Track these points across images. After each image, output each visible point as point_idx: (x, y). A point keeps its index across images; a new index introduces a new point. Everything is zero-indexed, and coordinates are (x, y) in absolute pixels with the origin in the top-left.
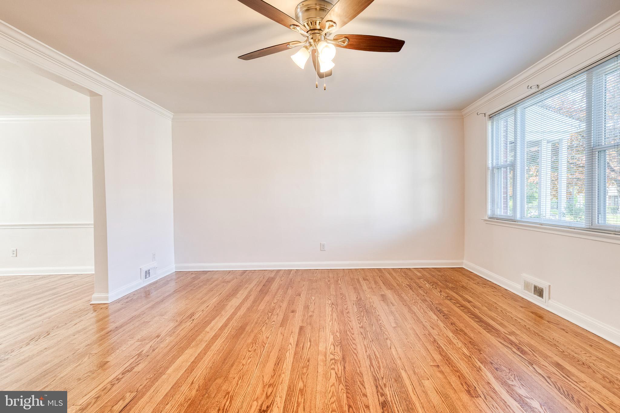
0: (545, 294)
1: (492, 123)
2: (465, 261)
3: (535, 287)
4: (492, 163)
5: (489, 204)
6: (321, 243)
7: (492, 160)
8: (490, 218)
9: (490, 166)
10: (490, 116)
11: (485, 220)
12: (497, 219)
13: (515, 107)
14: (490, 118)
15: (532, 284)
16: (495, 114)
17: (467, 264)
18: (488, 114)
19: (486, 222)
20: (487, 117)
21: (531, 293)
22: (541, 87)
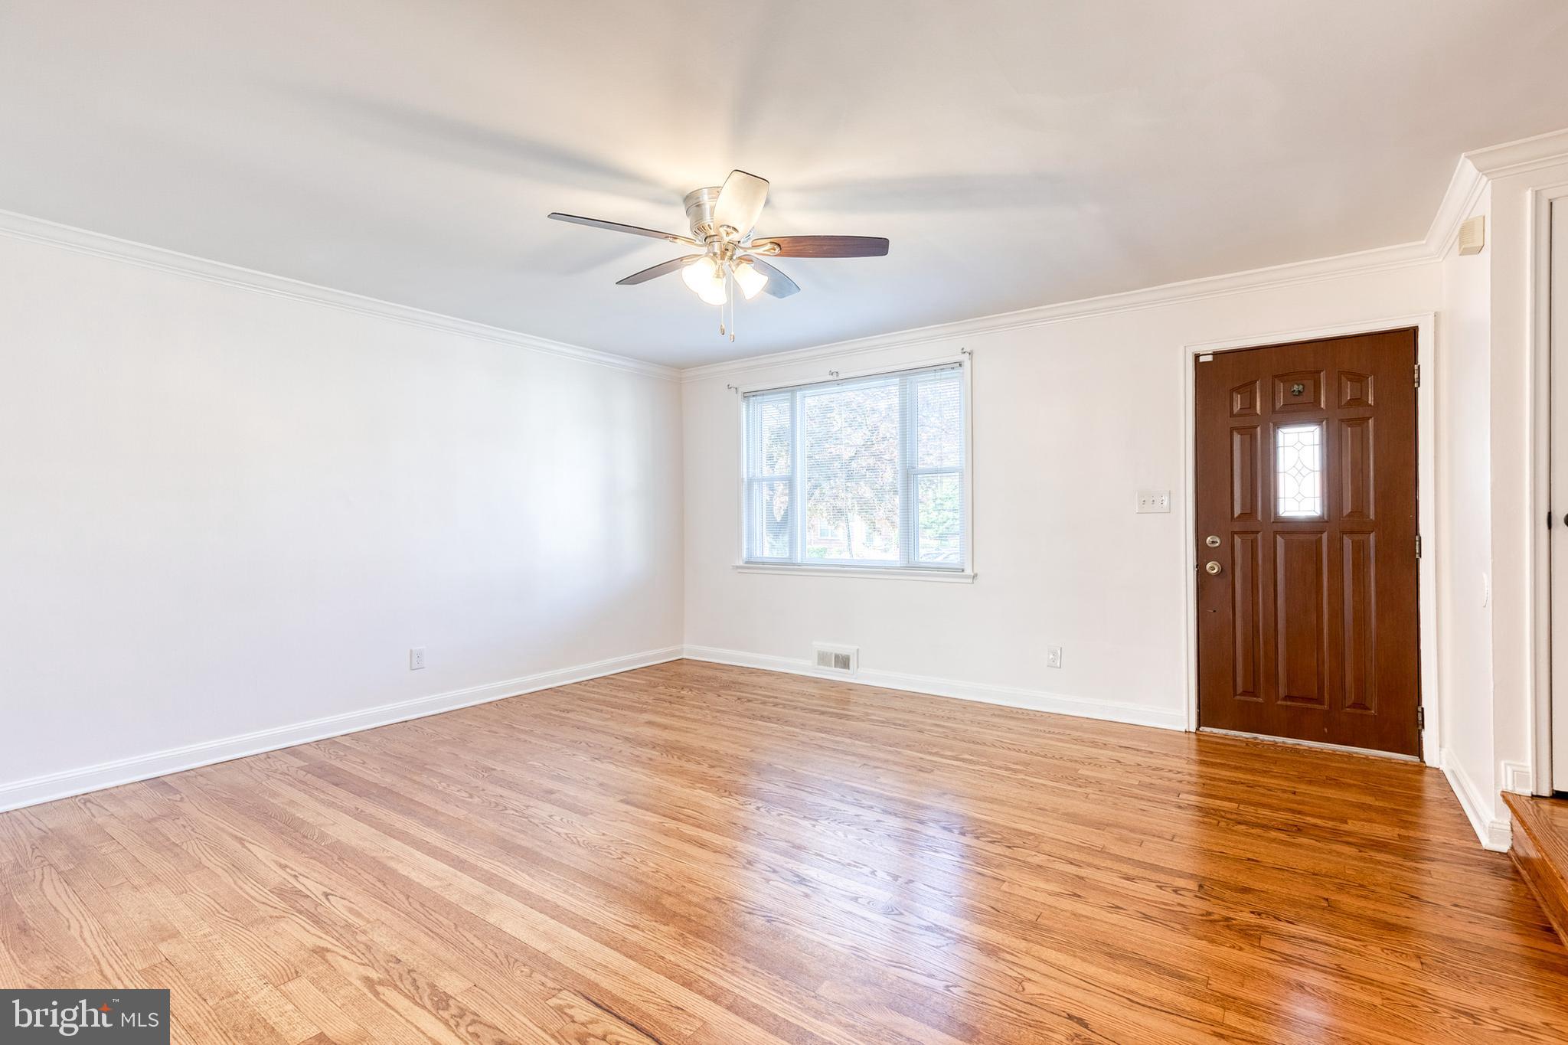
0: (853, 663)
1: (748, 406)
2: (685, 646)
3: (837, 657)
4: (748, 472)
5: (745, 539)
6: (411, 651)
7: (748, 468)
8: (747, 563)
9: (745, 476)
10: (745, 395)
11: (737, 567)
12: (763, 563)
13: (792, 391)
14: (745, 397)
15: (831, 654)
16: (755, 394)
17: (693, 650)
18: (742, 390)
19: (740, 570)
20: (740, 395)
21: (830, 666)
22: (840, 377)
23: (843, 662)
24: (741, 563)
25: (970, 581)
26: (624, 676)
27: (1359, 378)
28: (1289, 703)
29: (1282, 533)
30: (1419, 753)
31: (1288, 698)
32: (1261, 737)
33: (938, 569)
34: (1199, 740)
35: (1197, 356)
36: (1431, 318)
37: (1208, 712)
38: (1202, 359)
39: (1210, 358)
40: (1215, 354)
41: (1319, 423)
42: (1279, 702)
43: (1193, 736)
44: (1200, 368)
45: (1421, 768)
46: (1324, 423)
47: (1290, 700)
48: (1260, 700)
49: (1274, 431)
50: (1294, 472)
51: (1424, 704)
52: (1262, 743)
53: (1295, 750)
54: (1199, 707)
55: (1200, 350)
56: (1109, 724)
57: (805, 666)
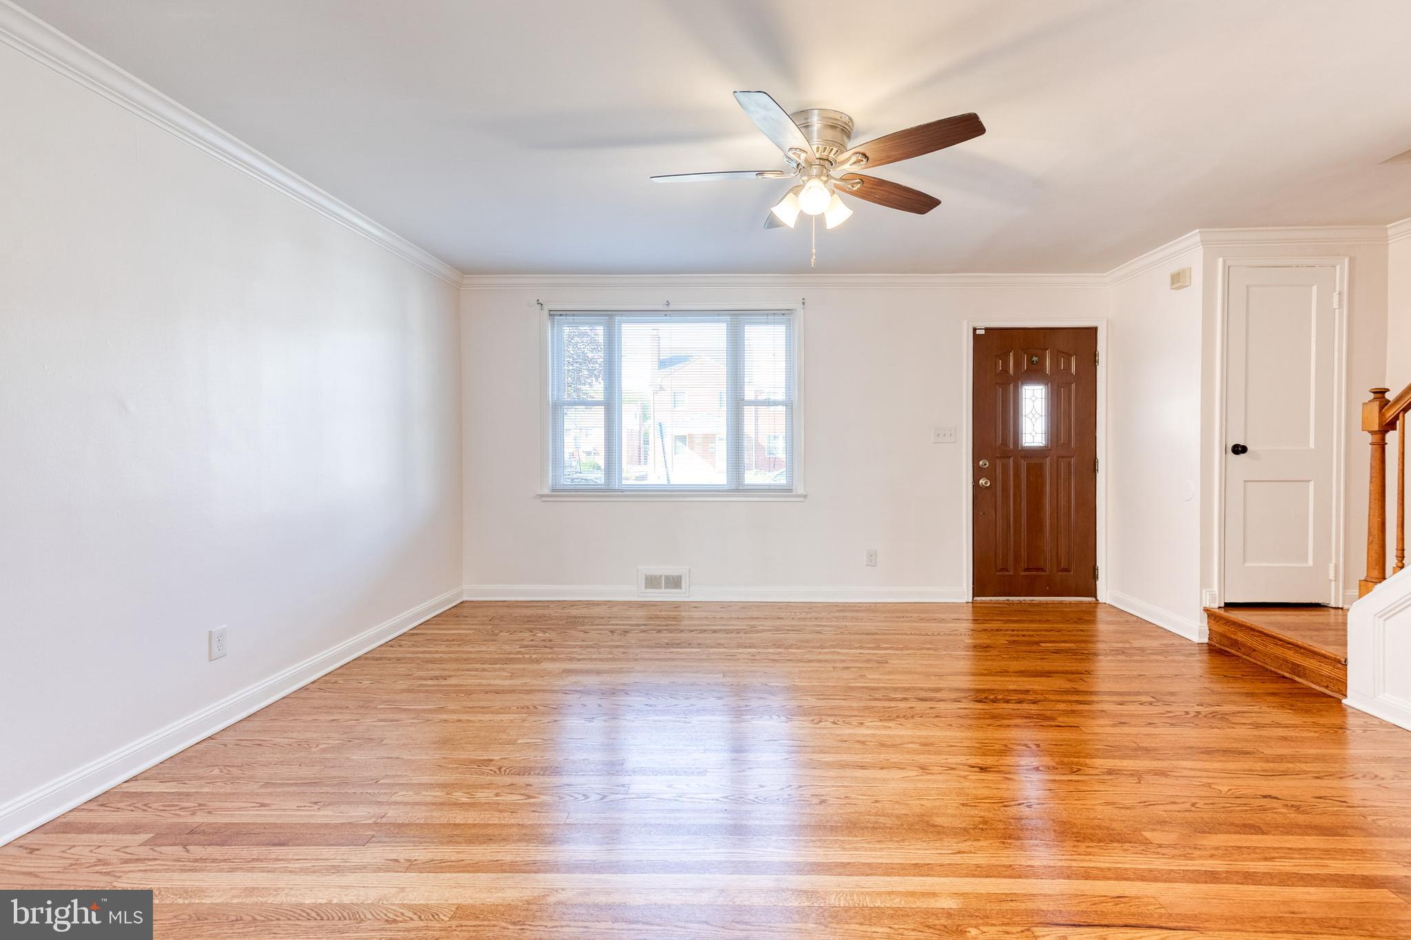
0: (684, 583)
1: (554, 324)
3: (667, 578)
4: (554, 393)
6: (210, 632)
7: (554, 389)
8: (553, 491)
9: (551, 397)
10: (551, 313)
11: (542, 496)
12: (576, 490)
13: (611, 316)
14: (550, 315)
15: (661, 576)
16: (563, 313)
17: (475, 590)
18: (547, 307)
19: (543, 499)
20: (546, 312)
21: (660, 588)
22: (671, 307)
23: (675, 582)
24: (546, 491)
25: (803, 499)
26: (422, 629)
27: (1068, 356)
28: (1028, 573)
29: (1024, 457)
30: (1095, 596)
31: (1028, 569)
32: (1011, 598)
33: (770, 490)
34: (973, 607)
35: (975, 330)
36: (1106, 322)
37: (980, 587)
38: (978, 332)
39: (983, 332)
40: (986, 329)
41: (1047, 384)
42: (1022, 574)
43: (971, 605)
44: (976, 338)
45: (1097, 603)
46: (1049, 385)
47: (1029, 571)
48: (1011, 573)
49: (1022, 387)
50: (1030, 416)
51: (1099, 564)
52: (1013, 603)
53: (1031, 604)
54: (973, 584)
55: (978, 325)
56: (900, 605)
57: (629, 590)
